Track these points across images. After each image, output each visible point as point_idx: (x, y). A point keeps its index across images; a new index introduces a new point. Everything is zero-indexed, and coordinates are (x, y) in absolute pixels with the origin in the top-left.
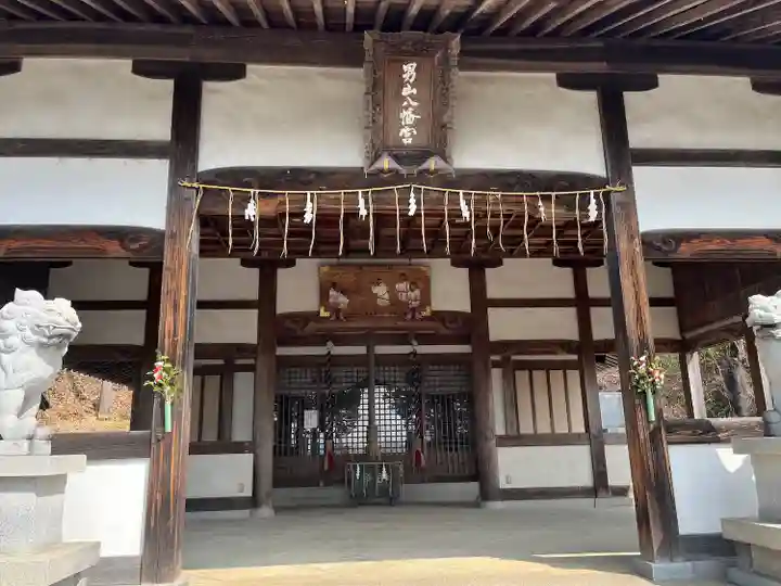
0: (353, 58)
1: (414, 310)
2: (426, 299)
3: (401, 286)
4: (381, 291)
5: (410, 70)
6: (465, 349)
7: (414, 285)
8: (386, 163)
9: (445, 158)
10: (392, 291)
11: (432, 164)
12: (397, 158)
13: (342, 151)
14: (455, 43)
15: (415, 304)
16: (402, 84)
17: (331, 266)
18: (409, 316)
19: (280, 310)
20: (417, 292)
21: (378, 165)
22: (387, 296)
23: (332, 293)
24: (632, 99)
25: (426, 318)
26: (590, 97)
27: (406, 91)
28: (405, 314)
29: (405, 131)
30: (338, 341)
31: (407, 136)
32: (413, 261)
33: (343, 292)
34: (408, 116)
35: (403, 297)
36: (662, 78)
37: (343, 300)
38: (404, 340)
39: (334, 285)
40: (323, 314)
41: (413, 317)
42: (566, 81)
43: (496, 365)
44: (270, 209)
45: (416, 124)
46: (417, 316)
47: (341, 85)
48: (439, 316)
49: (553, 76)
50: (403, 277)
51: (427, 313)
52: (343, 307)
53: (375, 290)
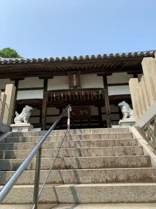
0: (67, 75)
3: (85, 111)
4: (81, 112)
5: (74, 76)
7: (87, 111)
8: (72, 88)
9: (80, 87)
10: (83, 112)
11: (78, 88)
13: (66, 87)
14: (80, 72)
15: (88, 114)
16: (74, 78)
22: (82, 112)
24: (108, 77)
25: (90, 117)
26: (102, 77)
31: (75, 84)
34: (75, 82)
35: (85, 113)
36: (113, 74)
42: (98, 75)
44: (57, 95)
46: (88, 116)
47: (65, 78)
48: (92, 116)
49: (96, 75)
50: (85, 109)
52: (74, 115)
53: (80, 112)
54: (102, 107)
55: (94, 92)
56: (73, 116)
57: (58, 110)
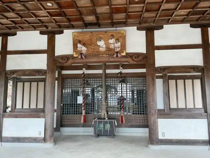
3: (112, 41)
4: (101, 43)
7: (117, 40)
10: (107, 44)
15: (118, 50)
17: (78, 33)
18: (115, 55)
20: (119, 44)
22: (104, 46)
23: (79, 45)
25: (123, 56)
32: (118, 28)
33: (84, 45)
35: (112, 46)
37: (84, 49)
38: (117, 67)
39: (80, 42)
40: (75, 56)
41: (117, 56)
46: (119, 55)
48: (130, 55)
52: (84, 52)
53: (99, 43)
54: (156, 32)
56: (81, 54)
57: (45, 37)
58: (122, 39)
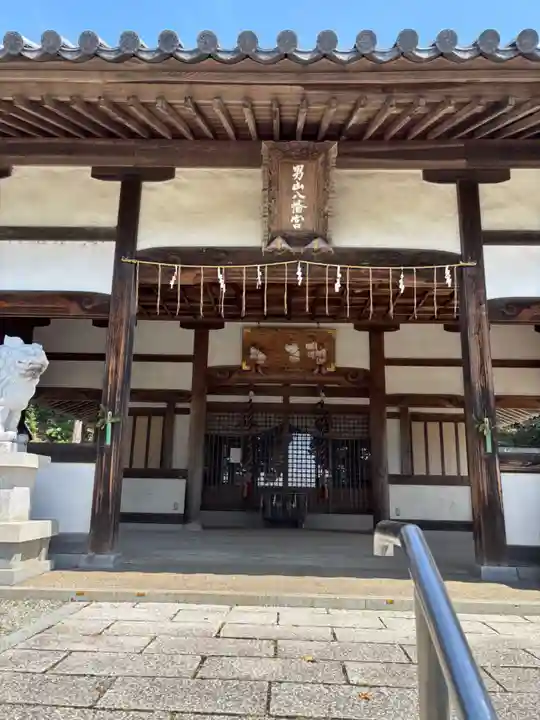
0: (253, 161)
1: (320, 366)
2: (331, 357)
3: (309, 346)
4: (293, 349)
5: (298, 170)
6: (364, 401)
7: (321, 345)
8: (280, 244)
9: (326, 240)
10: (302, 349)
11: (316, 244)
12: (288, 240)
13: (242, 232)
15: (322, 361)
17: (253, 328)
18: (316, 371)
19: (210, 364)
20: (324, 351)
21: (273, 245)
22: (298, 354)
23: (253, 350)
24: (485, 189)
25: (330, 374)
26: (450, 190)
27: (296, 187)
28: (313, 370)
29: (295, 219)
30: (259, 391)
31: (296, 222)
32: (322, 325)
33: (262, 349)
34: (297, 207)
35: (311, 355)
36: (514, 172)
37: (261, 356)
38: (314, 392)
39: (254, 345)
40: (245, 367)
41: (320, 372)
42: (431, 176)
43: (392, 416)
45: (304, 213)
46: (324, 371)
47: (245, 182)
48: (340, 371)
49: (420, 172)
50: (312, 339)
51: (332, 369)
52: (261, 362)
53: (289, 349)
54: (387, 335)
55: (408, 273)
56: (257, 365)
58: (328, 342)
